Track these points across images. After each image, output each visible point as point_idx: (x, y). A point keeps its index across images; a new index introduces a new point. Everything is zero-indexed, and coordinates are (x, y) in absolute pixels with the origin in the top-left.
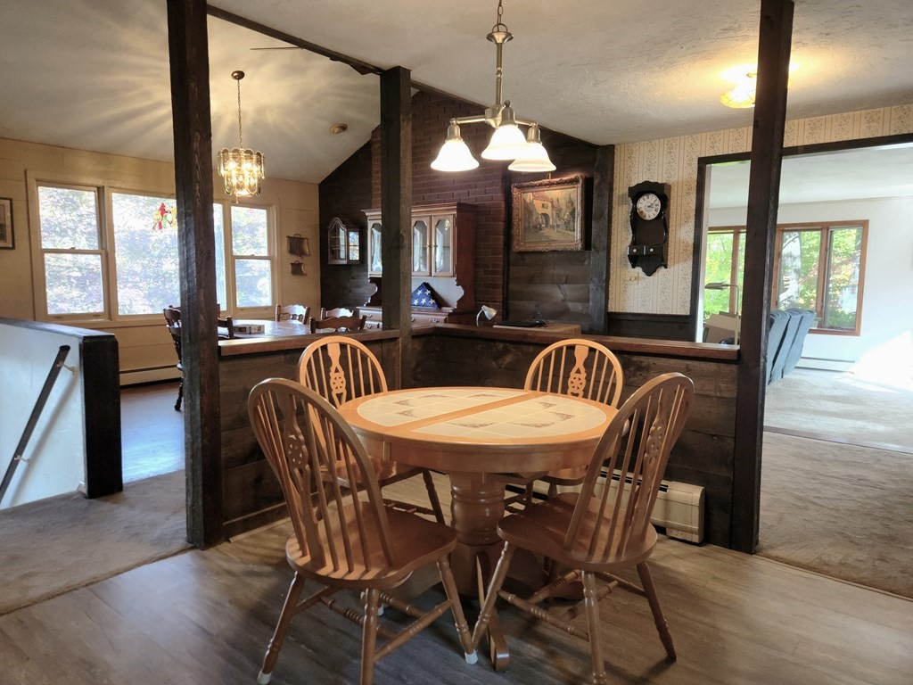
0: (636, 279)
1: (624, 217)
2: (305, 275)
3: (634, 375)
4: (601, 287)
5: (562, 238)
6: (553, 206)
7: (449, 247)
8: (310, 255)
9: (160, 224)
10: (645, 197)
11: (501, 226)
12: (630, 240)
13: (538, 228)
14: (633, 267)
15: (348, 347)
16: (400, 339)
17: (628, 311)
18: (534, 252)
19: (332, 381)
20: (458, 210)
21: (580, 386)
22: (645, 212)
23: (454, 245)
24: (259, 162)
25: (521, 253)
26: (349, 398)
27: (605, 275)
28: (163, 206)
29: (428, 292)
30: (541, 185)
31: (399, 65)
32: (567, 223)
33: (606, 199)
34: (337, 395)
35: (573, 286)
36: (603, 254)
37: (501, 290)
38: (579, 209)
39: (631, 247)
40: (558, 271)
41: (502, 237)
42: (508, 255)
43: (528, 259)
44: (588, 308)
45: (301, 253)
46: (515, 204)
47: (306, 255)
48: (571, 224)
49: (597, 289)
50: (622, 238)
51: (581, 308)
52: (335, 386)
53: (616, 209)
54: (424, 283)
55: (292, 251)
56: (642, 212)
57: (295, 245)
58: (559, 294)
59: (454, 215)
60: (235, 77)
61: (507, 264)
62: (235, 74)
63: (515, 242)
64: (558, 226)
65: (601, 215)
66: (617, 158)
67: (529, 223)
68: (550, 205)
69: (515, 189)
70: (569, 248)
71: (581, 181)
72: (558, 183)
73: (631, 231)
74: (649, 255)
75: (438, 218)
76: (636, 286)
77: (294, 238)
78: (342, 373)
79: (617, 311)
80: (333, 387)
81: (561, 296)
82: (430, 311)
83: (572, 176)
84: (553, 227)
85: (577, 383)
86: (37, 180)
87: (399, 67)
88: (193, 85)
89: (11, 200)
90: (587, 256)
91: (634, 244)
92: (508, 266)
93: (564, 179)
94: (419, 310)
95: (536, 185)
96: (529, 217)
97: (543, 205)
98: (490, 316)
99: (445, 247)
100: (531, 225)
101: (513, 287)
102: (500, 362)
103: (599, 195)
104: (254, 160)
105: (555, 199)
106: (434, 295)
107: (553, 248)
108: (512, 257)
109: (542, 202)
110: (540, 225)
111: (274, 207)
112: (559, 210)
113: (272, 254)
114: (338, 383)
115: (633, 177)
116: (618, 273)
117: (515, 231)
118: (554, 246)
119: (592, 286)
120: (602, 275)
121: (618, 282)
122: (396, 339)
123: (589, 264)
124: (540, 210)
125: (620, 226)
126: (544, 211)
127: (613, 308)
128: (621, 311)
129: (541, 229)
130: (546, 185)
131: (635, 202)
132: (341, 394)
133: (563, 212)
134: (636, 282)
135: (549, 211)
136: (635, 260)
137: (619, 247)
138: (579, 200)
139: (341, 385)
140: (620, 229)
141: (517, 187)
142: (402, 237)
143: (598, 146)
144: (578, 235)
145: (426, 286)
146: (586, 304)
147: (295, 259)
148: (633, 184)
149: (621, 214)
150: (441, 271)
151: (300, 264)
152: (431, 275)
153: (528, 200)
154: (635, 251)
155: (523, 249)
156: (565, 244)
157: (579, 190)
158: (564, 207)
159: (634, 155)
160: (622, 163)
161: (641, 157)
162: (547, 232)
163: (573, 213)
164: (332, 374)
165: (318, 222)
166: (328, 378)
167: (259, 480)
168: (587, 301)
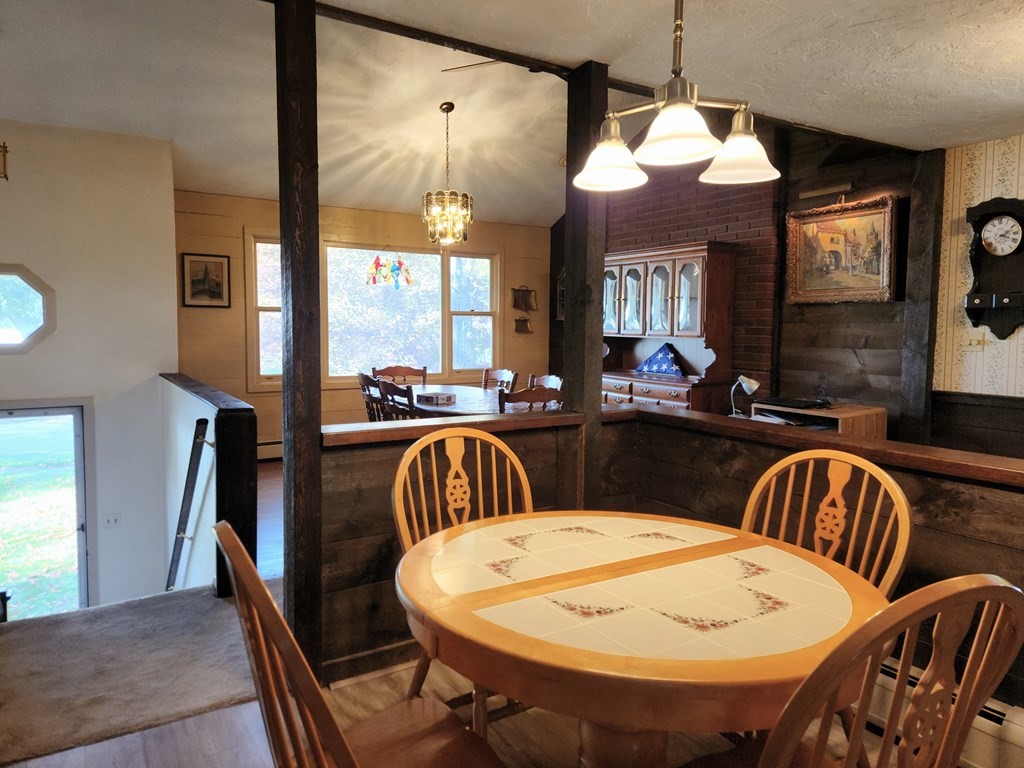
0: (979, 343)
1: (960, 252)
2: (532, 332)
3: (945, 513)
4: (922, 355)
5: (860, 284)
6: (846, 240)
7: (696, 298)
8: (537, 310)
9: (374, 278)
10: (996, 222)
11: (771, 269)
12: (970, 286)
13: (824, 271)
14: (976, 325)
15: (478, 442)
16: (584, 427)
17: (966, 391)
18: (816, 304)
19: (449, 490)
20: (709, 250)
21: (835, 528)
22: (995, 244)
23: (703, 295)
24: (465, 205)
25: (799, 305)
26: (474, 516)
27: (926, 338)
28: (378, 259)
29: (671, 355)
30: (829, 212)
31: (590, 58)
32: (868, 264)
33: (931, 226)
34: (455, 510)
35: (875, 351)
36: (925, 307)
37: (769, 355)
38: (886, 243)
39: (971, 297)
40: (855, 330)
41: (771, 284)
42: (780, 308)
43: (809, 314)
44: (899, 383)
45: (527, 308)
46: (791, 239)
47: (533, 310)
48: (875, 263)
49: (914, 356)
50: (957, 283)
51: (888, 383)
52: (454, 497)
53: (948, 240)
54: (667, 344)
55: (516, 305)
56: (990, 245)
57: (521, 299)
58: (855, 362)
59: (704, 257)
60: (444, 110)
61: (779, 322)
62: (444, 107)
63: (790, 291)
64: (854, 267)
65: (922, 250)
66: (949, 168)
67: (812, 264)
68: (842, 238)
69: (792, 220)
70: (870, 298)
71: (890, 202)
72: (854, 209)
73: (971, 273)
74: (1002, 308)
75: (684, 262)
76: (980, 354)
77: (519, 290)
78: (465, 480)
79: (947, 389)
80: (450, 499)
81: (858, 365)
82: (670, 380)
83: (877, 197)
84: (846, 269)
85: (829, 523)
86: (255, 237)
87: (591, 61)
88: (294, 104)
89: (228, 257)
90: (899, 308)
91: (976, 291)
92: (781, 323)
93: (865, 201)
94: (659, 378)
95: (821, 213)
96: (811, 256)
97: (832, 239)
98: (750, 390)
99: (692, 299)
100: (814, 267)
101: (786, 351)
102: (726, 468)
103: (919, 222)
104: (460, 204)
105: (850, 231)
106: (679, 360)
107: (846, 299)
108: (786, 311)
109: (831, 235)
110: (828, 267)
111: (498, 256)
112: (856, 246)
113: (494, 310)
114: (459, 493)
115: (975, 194)
116: (950, 334)
117: (790, 275)
118: (847, 296)
119: (905, 352)
120: (922, 338)
121: (949, 347)
122: (577, 426)
123: (902, 321)
124: (827, 247)
125: (953, 265)
126: (834, 247)
127: (941, 383)
128: (954, 390)
129: (828, 272)
130: (836, 211)
131: (978, 227)
132: (463, 509)
133: (862, 248)
134: (980, 347)
135: (840, 248)
136: (977, 316)
137: (951, 296)
138: (887, 230)
139: (464, 496)
140: (953, 270)
141: (794, 217)
142: (589, 288)
143: (919, 152)
144: (884, 279)
145: (670, 347)
146: (897, 378)
147: (520, 314)
148: (976, 203)
149: (955, 248)
150: (685, 329)
151: (525, 321)
152: (672, 334)
153: (810, 234)
154: (977, 301)
155: (801, 300)
156: (865, 292)
157: (888, 217)
158: (863, 242)
159: (977, 161)
160: (958, 174)
161: (989, 163)
162: (837, 276)
163: (877, 249)
164: (450, 481)
165: (548, 271)
166: (443, 486)
167: (374, 607)
168: (898, 373)
